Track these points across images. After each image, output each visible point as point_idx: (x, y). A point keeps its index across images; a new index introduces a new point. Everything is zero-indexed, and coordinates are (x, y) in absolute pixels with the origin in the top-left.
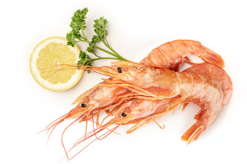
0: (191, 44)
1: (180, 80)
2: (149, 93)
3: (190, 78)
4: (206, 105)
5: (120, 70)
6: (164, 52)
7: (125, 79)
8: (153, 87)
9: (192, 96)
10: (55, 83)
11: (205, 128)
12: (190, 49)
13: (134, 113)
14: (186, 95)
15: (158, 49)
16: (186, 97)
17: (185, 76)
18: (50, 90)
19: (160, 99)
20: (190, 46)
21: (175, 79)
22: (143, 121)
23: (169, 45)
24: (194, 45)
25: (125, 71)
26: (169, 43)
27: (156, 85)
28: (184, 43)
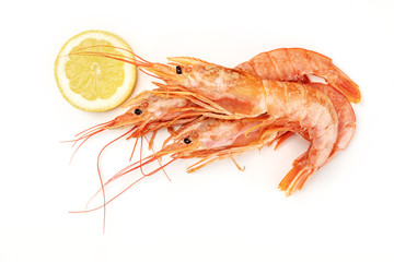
0: (317, 58)
1: (267, 90)
2: (220, 108)
3: (282, 89)
4: (310, 132)
5: (179, 70)
6: (275, 59)
7: (186, 84)
8: (226, 99)
9: (286, 117)
10: (93, 98)
11: (313, 170)
12: (313, 65)
13: (204, 141)
14: (277, 114)
15: (267, 54)
16: (277, 117)
17: (275, 86)
18: (84, 110)
19: (237, 118)
20: (315, 60)
21: (261, 89)
22: (214, 156)
23: (284, 52)
24: (322, 60)
25: (187, 71)
26: (286, 49)
27: (231, 96)
28: (308, 55)
